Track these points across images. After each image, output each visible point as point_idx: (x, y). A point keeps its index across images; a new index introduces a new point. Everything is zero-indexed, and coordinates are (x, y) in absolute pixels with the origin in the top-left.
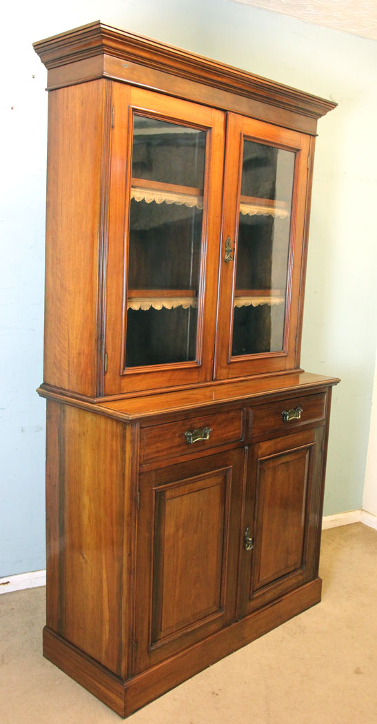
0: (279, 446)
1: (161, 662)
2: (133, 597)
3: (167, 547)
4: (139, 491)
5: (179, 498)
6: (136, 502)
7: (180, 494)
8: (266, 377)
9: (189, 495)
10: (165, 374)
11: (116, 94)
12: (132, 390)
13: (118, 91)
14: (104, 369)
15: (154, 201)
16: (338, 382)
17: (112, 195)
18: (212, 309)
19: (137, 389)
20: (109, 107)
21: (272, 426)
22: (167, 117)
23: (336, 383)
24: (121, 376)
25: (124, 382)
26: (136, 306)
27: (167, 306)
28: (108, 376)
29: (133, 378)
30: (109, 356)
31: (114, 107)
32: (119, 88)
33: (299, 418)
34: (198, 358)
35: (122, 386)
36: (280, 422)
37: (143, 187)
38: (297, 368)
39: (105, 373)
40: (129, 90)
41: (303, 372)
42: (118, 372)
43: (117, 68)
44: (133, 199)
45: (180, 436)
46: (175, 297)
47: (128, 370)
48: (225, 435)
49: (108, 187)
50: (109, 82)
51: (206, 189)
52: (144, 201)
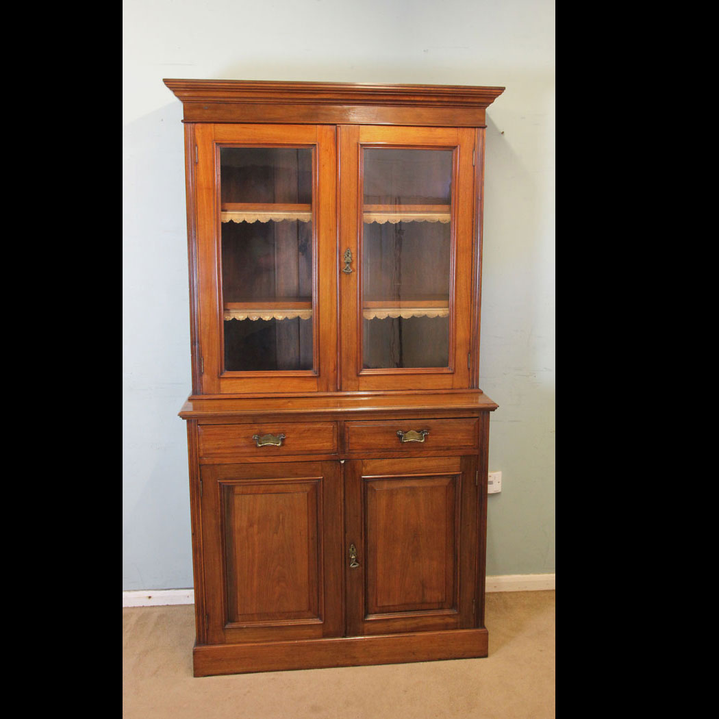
0: (396, 468)
1: (239, 643)
2: (201, 573)
3: (238, 538)
4: (201, 480)
5: (252, 496)
6: (198, 489)
7: (253, 492)
8: (416, 394)
9: (263, 496)
10: (273, 380)
11: (198, 134)
12: (233, 392)
13: (200, 131)
14: (200, 371)
15: (258, 222)
16: (496, 408)
17: (201, 221)
18: (331, 321)
19: (239, 391)
20: (191, 146)
21: (382, 445)
22: (259, 144)
23: (493, 409)
24: (220, 378)
25: (224, 384)
26: (241, 317)
27: (280, 317)
28: (205, 377)
29: (234, 381)
30: (206, 360)
31: (196, 145)
32: (202, 128)
33: (423, 441)
34: (315, 367)
35: (222, 387)
36: (394, 442)
37: (241, 210)
38: (473, 388)
39: (201, 374)
40: (213, 127)
41: (482, 392)
42: (216, 375)
43: (197, 112)
44: (231, 221)
45: (247, 438)
46: (288, 308)
47: (227, 374)
48: (309, 445)
49: (196, 214)
50: (189, 125)
51: (314, 203)
52: (244, 222)
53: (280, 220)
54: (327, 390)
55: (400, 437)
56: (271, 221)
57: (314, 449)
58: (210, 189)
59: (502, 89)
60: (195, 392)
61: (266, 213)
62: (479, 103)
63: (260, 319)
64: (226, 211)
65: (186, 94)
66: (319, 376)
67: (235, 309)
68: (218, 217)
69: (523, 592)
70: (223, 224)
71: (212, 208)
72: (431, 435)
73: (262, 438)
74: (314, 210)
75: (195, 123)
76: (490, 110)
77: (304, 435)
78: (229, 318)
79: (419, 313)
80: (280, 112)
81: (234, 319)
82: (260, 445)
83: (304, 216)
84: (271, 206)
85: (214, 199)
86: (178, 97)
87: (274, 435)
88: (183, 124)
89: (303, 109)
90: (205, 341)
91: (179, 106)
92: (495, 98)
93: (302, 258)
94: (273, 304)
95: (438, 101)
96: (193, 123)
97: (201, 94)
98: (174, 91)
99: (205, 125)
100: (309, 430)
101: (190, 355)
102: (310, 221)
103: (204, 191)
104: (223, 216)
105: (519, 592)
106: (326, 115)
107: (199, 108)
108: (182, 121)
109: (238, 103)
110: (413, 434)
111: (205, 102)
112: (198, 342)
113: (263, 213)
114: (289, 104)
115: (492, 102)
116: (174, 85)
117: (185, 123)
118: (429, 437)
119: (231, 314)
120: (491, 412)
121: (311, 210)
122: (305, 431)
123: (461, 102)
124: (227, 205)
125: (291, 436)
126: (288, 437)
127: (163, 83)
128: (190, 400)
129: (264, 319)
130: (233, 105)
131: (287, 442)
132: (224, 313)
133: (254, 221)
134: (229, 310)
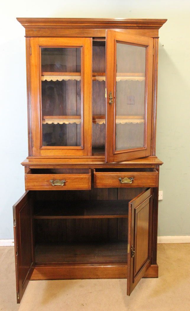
10: (63, 150)
11: (32, 42)
12: (46, 155)
13: (33, 41)
14: (32, 146)
15: (57, 80)
16: (162, 164)
17: (32, 80)
18: (89, 124)
19: (49, 155)
20: (29, 47)
21: (112, 184)
22: (58, 46)
23: (161, 164)
24: (40, 149)
25: (42, 152)
26: (50, 122)
27: (67, 123)
28: (34, 149)
29: (46, 151)
30: (34, 141)
31: (31, 47)
32: (33, 39)
33: (131, 183)
34: (82, 145)
35: (41, 153)
36: (118, 183)
37: (50, 75)
38: (153, 155)
39: (32, 147)
40: (38, 39)
41: (157, 158)
42: (39, 147)
43: (31, 32)
44: (46, 80)
45: (48, 181)
46: (70, 119)
47: (43, 147)
48: (77, 186)
49: (30, 77)
50: (28, 38)
51: (82, 72)
52: (52, 80)
53: (67, 80)
54: (87, 155)
55: (120, 180)
56: (63, 80)
57: (80, 187)
58: (36, 66)
59: (166, 20)
60: (30, 155)
61: (61, 77)
62: (156, 27)
63: (58, 123)
64: (43, 76)
65: (26, 24)
66: (84, 149)
67: (47, 119)
68: (40, 78)
69: (172, 243)
70: (42, 81)
71: (37, 75)
72: (135, 180)
73: (55, 181)
74: (82, 75)
75: (30, 37)
76: (160, 30)
77: (75, 181)
78: (45, 123)
79: (129, 121)
80: (68, 32)
81: (47, 123)
82: (53, 185)
83: (78, 78)
84: (63, 73)
85: (38, 70)
86: (23, 26)
87: (60, 180)
88: (25, 38)
89: (77, 31)
90: (34, 133)
91: (24, 29)
92: (162, 24)
93: (78, 98)
94: (64, 117)
95: (137, 26)
96: (29, 37)
97: (33, 24)
98: (21, 23)
99: (35, 38)
100: (77, 178)
101: (28, 139)
102: (80, 80)
103: (34, 67)
104: (42, 78)
105: (170, 243)
106: (87, 33)
107: (32, 31)
108: (25, 36)
109: (48, 28)
110: (126, 179)
111: (35, 28)
112: (31, 133)
113: (60, 77)
114: (71, 28)
115: (161, 26)
116: (21, 21)
117: (26, 37)
118: (134, 181)
119: (46, 121)
120: (160, 166)
121: (80, 75)
122: (75, 179)
123: (147, 26)
124: (44, 73)
125: (69, 181)
126: (68, 182)
127: (16, 20)
128: (27, 158)
129: (60, 123)
130: (46, 29)
131: (67, 183)
132: (42, 121)
133: (56, 80)
134: (44, 119)
